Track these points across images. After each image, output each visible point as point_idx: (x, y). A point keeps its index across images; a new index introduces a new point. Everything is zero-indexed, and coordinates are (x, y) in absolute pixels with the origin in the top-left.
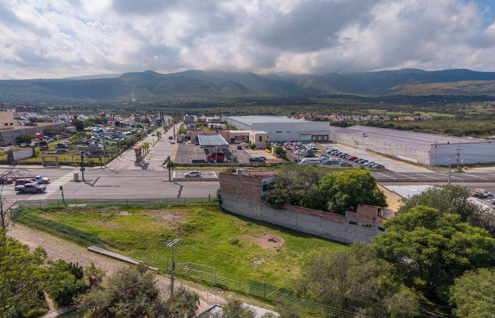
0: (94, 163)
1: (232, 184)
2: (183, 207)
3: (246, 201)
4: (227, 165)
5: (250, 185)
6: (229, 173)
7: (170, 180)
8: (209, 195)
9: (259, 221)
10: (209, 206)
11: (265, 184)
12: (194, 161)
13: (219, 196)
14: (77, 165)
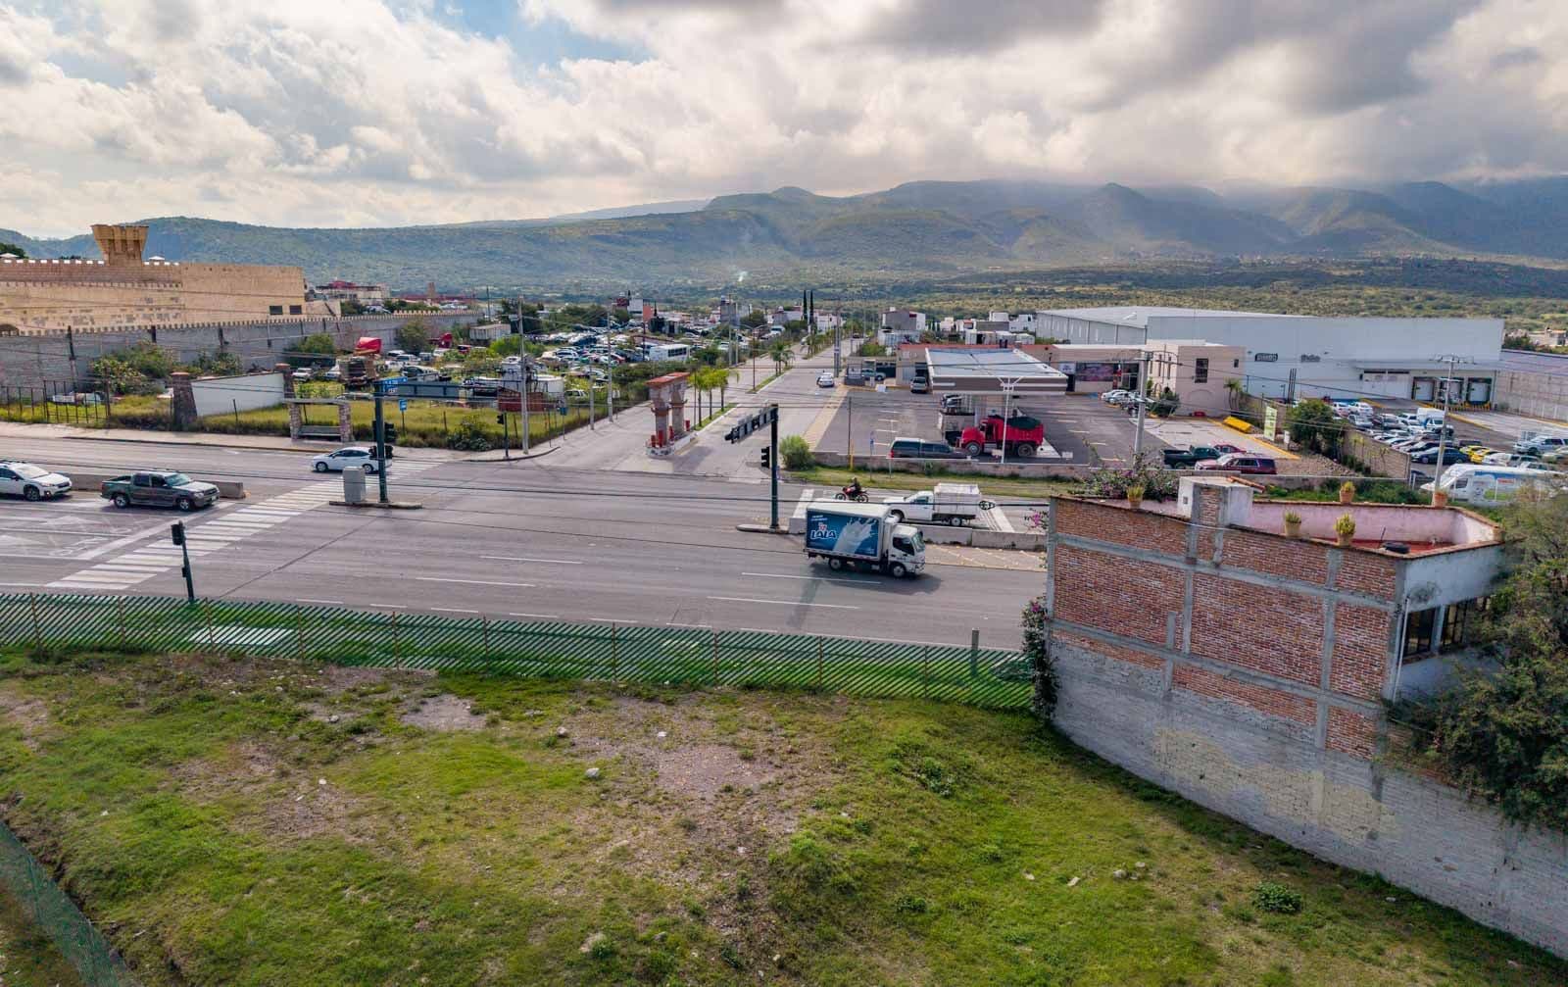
0: (486, 437)
1: (1140, 580)
2: (809, 700)
3: (1244, 708)
4: (1053, 473)
5: (1292, 601)
6: (1127, 505)
7: (775, 525)
8: (976, 634)
9: (1347, 873)
10: (970, 705)
11: (1422, 607)
12: (901, 449)
13: (1038, 652)
14: (420, 440)
